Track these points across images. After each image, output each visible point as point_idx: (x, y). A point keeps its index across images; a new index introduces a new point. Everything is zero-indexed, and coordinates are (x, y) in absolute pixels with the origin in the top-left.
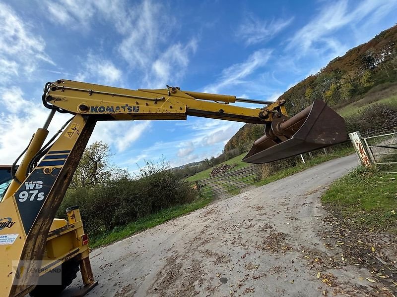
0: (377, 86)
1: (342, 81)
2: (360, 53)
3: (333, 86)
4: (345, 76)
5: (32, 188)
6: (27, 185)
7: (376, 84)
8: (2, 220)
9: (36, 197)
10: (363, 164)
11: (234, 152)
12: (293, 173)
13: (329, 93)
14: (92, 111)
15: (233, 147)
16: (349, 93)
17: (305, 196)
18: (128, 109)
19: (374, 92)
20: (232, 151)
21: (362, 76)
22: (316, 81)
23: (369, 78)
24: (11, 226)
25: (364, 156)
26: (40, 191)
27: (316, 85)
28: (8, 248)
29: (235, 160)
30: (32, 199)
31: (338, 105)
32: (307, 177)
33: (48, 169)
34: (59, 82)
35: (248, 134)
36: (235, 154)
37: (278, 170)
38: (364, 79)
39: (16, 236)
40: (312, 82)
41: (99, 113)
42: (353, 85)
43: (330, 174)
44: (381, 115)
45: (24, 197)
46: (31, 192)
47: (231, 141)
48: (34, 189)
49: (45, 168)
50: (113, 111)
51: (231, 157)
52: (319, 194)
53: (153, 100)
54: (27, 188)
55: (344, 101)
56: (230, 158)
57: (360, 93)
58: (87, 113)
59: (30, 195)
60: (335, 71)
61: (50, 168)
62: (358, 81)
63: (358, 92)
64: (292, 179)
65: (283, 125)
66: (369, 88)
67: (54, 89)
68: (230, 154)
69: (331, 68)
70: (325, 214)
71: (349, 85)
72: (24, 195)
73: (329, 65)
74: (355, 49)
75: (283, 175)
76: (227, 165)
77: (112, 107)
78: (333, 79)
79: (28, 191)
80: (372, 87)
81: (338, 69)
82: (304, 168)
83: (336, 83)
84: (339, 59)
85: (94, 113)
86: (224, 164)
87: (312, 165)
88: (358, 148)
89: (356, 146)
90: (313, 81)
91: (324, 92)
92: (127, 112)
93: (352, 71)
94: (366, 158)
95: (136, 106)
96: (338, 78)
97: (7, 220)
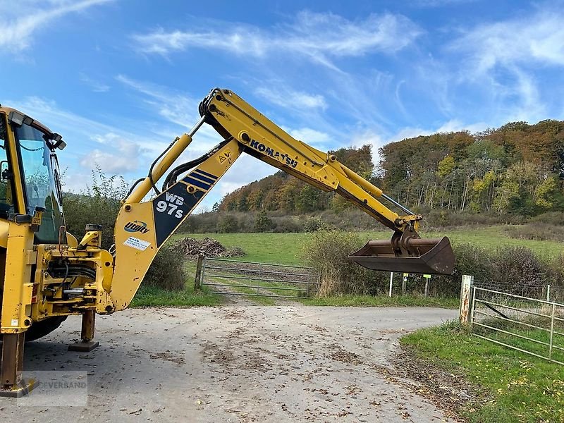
0: (554, 214)
1: (509, 173)
2: (558, 137)
3: (490, 175)
4: (517, 167)
5: (172, 201)
6: (167, 195)
7: (553, 209)
8: (136, 222)
9: (175, 212)
10: (461, 319)
11: (244, 219)
12: (368, 305)
13: (479, 185)
14: (252, 145)
15: (244, 207)
16: (508, 203)
17: (383, 333)
18: (287, 160)
19: (545, 221)
20: (239, 216)
21: (540, 181)
22: (468, 149)
23: (550, 192)
24: (145, 232)
25: (466, 309)
26: (179, 207)
27: (467, 156)
28: (138, 252)
29: (239, 240)
30: (170, 213)
31: (482, 216)
32: (389, 317)
33: (192, 187)
34: (227, 92)
35: (292, 193)
36: (243, 226)
37: (347, 291)
38: (541, 189)
39: (148, 244)
40: (460, 145)
41: (258, 150)
42: (521, 190)
43: (419, 321)
44: (520, 268)
45: (162, 207)
46: (170, 205)
47: (246, 191)
48: (174, 203)
49: (189, 185)
50: (272, 155)
51: (232, 227)
52: (399, 335)
53: (312, 162)
54: (167, 199)
55: (494, 214)
56: (228, 231)
57: (524, 213)
58: (247, 145)
59: (169, 208)
60: (508, 146)
61: (195, 187)
62: (532, 186)
63: (522, 209)
64: (365, 312)
65: (412, 241)
66: (542, 210)
67: (219, 98)
68: (232, 220)
69: (504, 138)
70: (400, 351)
71: (516, 188)
72: (162, 205)
73: (504, 129)
74: (555, 124)
75: (352, 302)
76: (217, 245)
77: (273, 150)
78: (497, 161)
79: (168, 203)
80: (547, 210)
81: (514, 146)
82: (387, 304)
83: (498, 172)
84: (523, 127)
85: (253, 148)
86: (214, 238)
87: (400, 304)
88: (464, 297)
89: (464, 294)
90: (464, 146)
91: (472, 178)
92: (284, 162)
93: (532, 164)
94: (466, 312)
95: (296, 160)
96: (506, 164)
97: (142, 225)
